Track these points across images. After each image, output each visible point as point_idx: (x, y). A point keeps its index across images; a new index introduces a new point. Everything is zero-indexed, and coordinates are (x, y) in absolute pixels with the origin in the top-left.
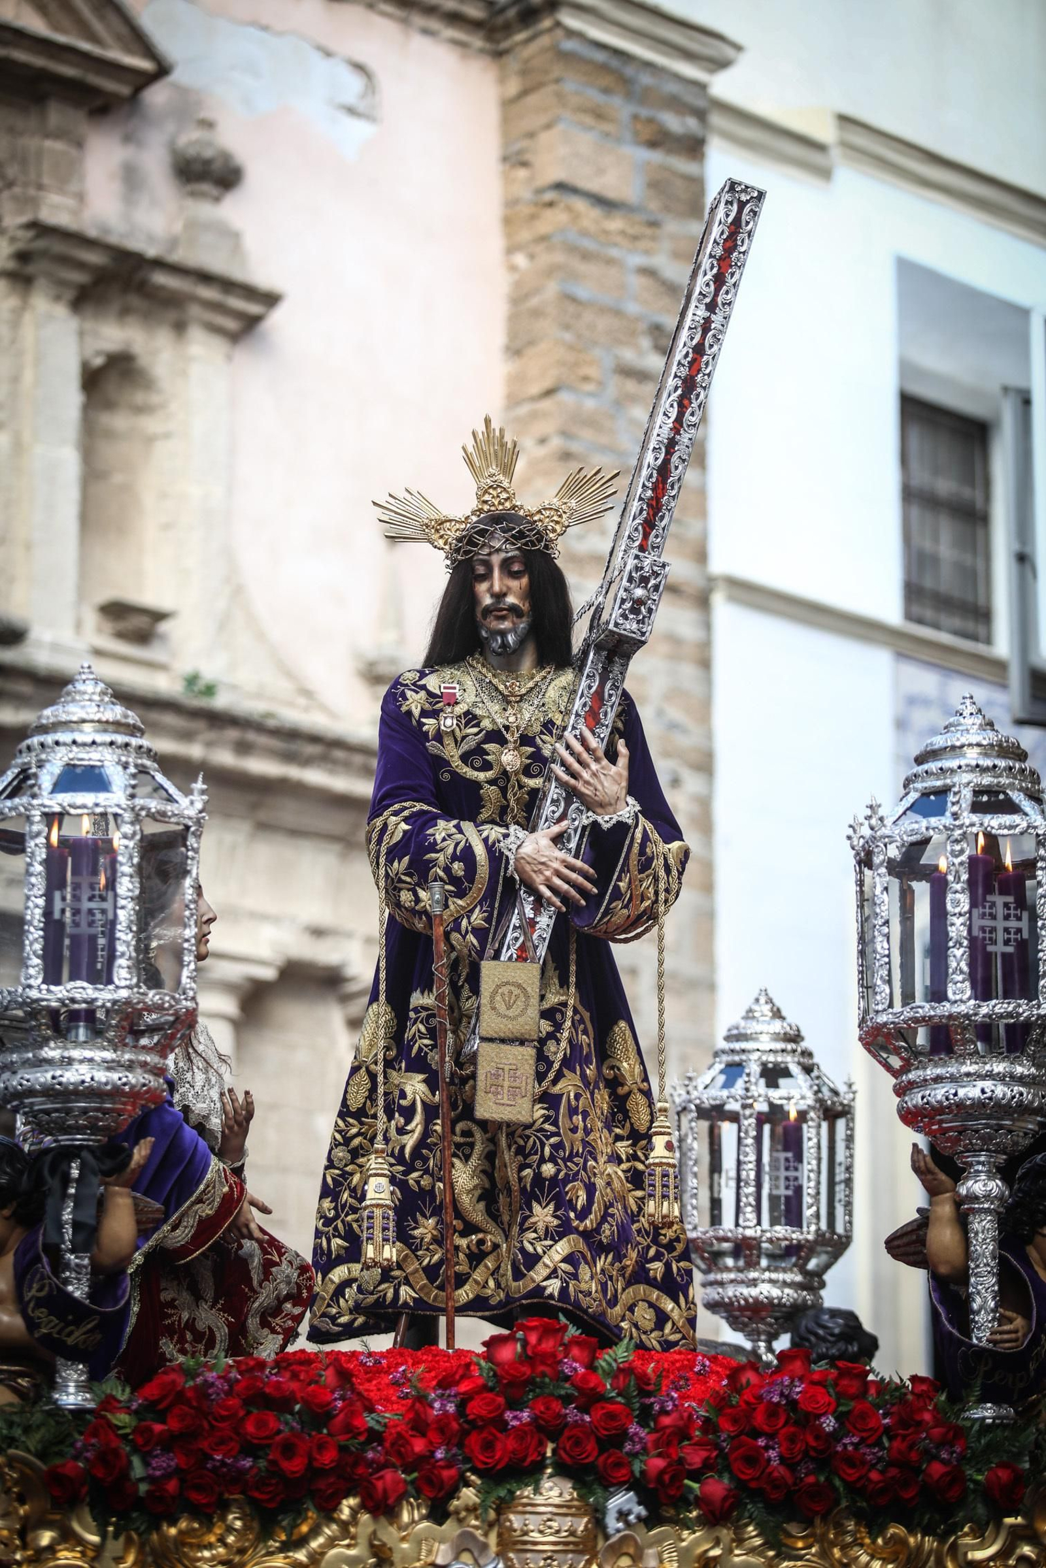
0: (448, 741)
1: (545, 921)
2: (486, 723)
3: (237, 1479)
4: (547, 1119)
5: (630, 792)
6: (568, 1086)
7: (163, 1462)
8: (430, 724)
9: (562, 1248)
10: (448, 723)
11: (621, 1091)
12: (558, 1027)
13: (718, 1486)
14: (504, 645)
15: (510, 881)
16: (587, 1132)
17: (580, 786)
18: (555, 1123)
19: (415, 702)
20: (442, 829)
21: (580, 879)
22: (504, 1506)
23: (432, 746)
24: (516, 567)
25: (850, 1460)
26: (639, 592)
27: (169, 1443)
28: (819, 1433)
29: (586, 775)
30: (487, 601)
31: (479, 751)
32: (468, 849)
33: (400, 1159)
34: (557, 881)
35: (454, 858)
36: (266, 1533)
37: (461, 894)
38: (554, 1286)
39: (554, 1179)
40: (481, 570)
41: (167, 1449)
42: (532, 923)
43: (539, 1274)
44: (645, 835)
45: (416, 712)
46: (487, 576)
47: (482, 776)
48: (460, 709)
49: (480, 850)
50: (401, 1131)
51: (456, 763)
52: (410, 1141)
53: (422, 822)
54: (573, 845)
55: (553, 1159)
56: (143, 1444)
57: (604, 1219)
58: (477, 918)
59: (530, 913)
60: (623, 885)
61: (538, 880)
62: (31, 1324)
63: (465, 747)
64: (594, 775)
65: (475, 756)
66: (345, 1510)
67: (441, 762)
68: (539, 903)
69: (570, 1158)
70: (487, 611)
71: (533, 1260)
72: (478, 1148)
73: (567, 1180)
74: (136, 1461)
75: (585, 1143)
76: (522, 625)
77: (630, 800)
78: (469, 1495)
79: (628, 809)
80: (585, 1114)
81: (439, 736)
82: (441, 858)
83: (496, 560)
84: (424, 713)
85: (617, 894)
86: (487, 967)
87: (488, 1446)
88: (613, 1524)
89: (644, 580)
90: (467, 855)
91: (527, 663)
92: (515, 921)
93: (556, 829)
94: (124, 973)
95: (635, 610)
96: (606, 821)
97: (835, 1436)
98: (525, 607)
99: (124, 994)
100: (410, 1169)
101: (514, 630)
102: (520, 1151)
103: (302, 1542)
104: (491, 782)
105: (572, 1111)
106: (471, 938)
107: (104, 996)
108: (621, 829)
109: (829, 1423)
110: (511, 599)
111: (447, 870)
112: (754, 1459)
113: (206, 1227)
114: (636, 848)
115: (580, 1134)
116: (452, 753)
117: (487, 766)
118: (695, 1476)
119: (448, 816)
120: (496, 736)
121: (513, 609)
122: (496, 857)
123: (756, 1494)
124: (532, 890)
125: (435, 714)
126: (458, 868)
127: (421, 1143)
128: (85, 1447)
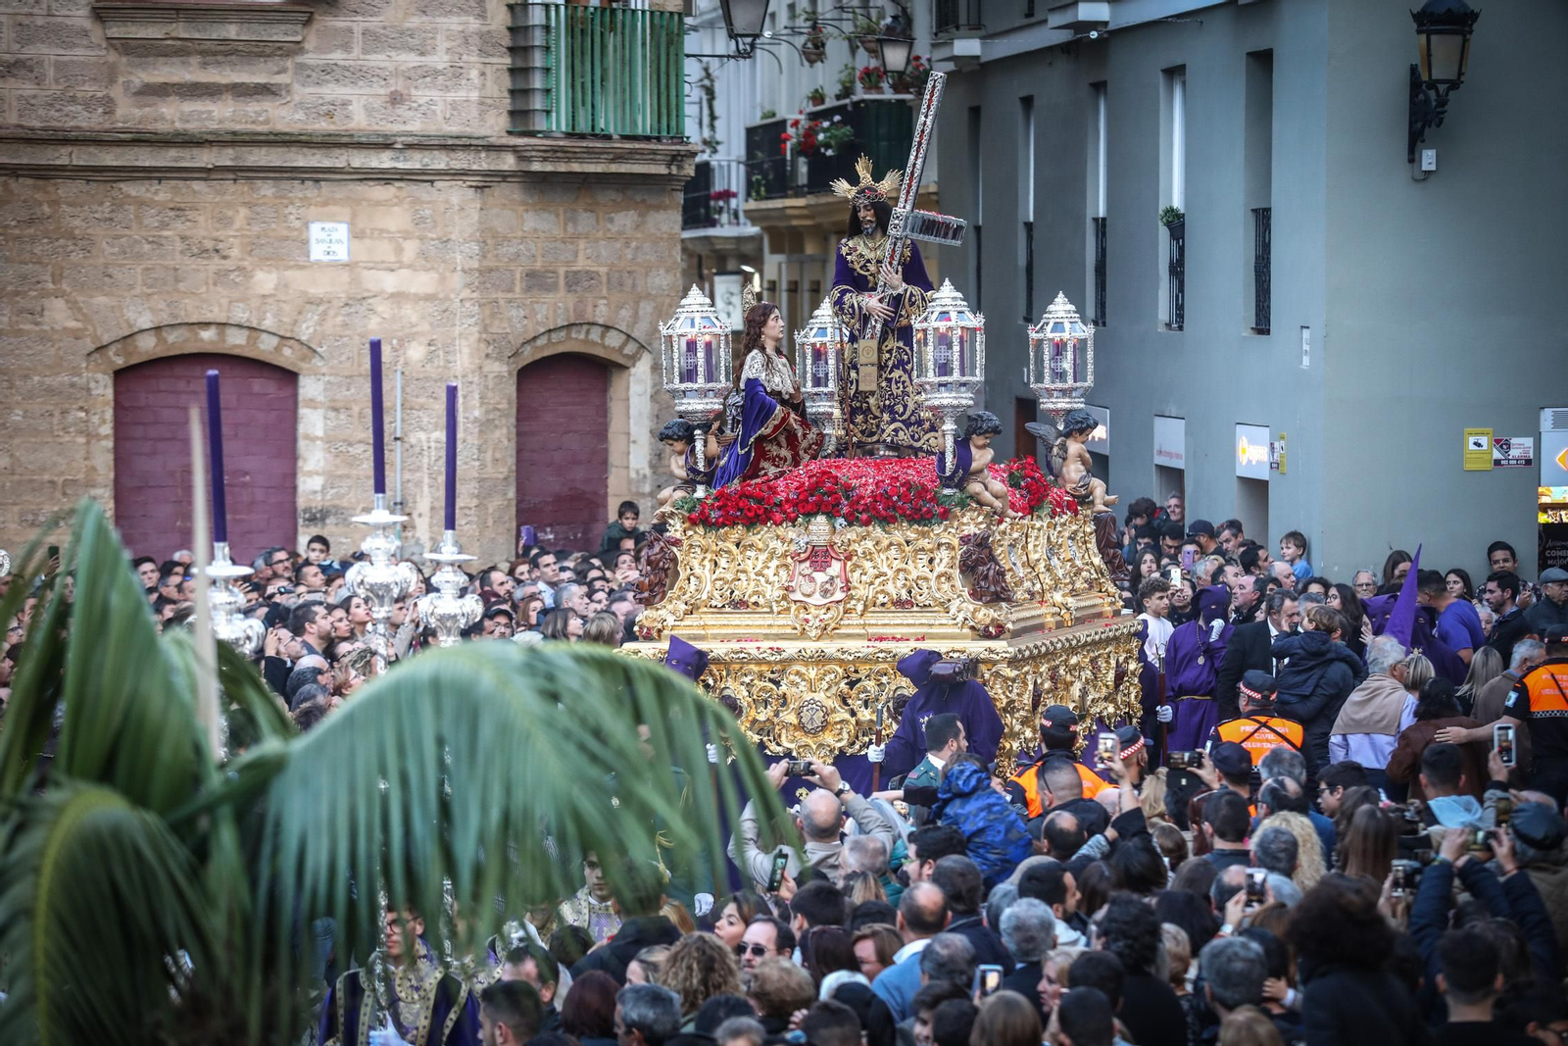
0: (855, 263)
1: (879, 326)
2: (866, 257)
5: (904, 282)
6: (896, 374)
7: (719, 513)
8: (849, 258)
9: (893, 427)
10: (855, 257)
13: (864, 516)
14: (867, 233)
15: (865, 314)
17: (887, 282)
19: (845, 250)
20: (847, 297)
21: (887, 313)
22: (808, 522)
23: (850, 265)
24: (868, 208)
27: (719, 508)
29: (888, 279)
30: (861, 219)
31: (865, 266)
32: (853, 304)
34: (880, 314)
35: (849, 307)
36: (748, 530)
37: (853, 318)
38: (889, 439)
39: (889, 405)
40: (857, 209)
41: (720, 510)
42: (875, 327)
43: (884, 435)
44: (911, 294)
45: (844, 254)
46: (860, 211)
47: (867, 274)
48: (858, 252)
49: (856, 305)
51: (858, 270)
53: (843, 294)
54: (886, 301)
55: (888, 399)
56: (714, 507)
58: (858, 325)
59: (874, 323)
60: (902, 313)
61: (873, 314)
62: (688, 475)
63: (860, 265)
64: (890, 279)
66: (768, 524)
67: (854, 270)
68: (876, 321)
70: (861, 222)
71: (883, 431)
73: (895, 405)
74: (712, 512)
75: (903, 392)
76: (873, 226)
77: (903, 284)
78: (800, 520)
79: (902, 289)
81: (852, 262)
82: (846, 307)
83: (862, 206)
84: (847, 254)
85: (901, 316)
86: (861, 342)
87: (804, 506)
88: (838, 527)
90: (852, 306)
91: (879, 236)
92: (869, 326)
93: (881, 296)
96: (895, 293)
98: (873, 220)
101: (870, 227)
103: (757, 533)
104: (870, 275)
106: (857, 332)
108: (900, 296)
109: (895, 498)
110: (868, 218)
112: (875, 509)
113: (776, 428)
114: (907, 300)
115: (901, 389)
117: (868, 270)
118: (860, 513)
119: (850, 289)
120: (869, 261)
121: (869, 221)
122: (860, 308)
123: (878, 517)
124: (873, 317)
125: (850, 254)
126: (850, 311)
128: (698, 508)
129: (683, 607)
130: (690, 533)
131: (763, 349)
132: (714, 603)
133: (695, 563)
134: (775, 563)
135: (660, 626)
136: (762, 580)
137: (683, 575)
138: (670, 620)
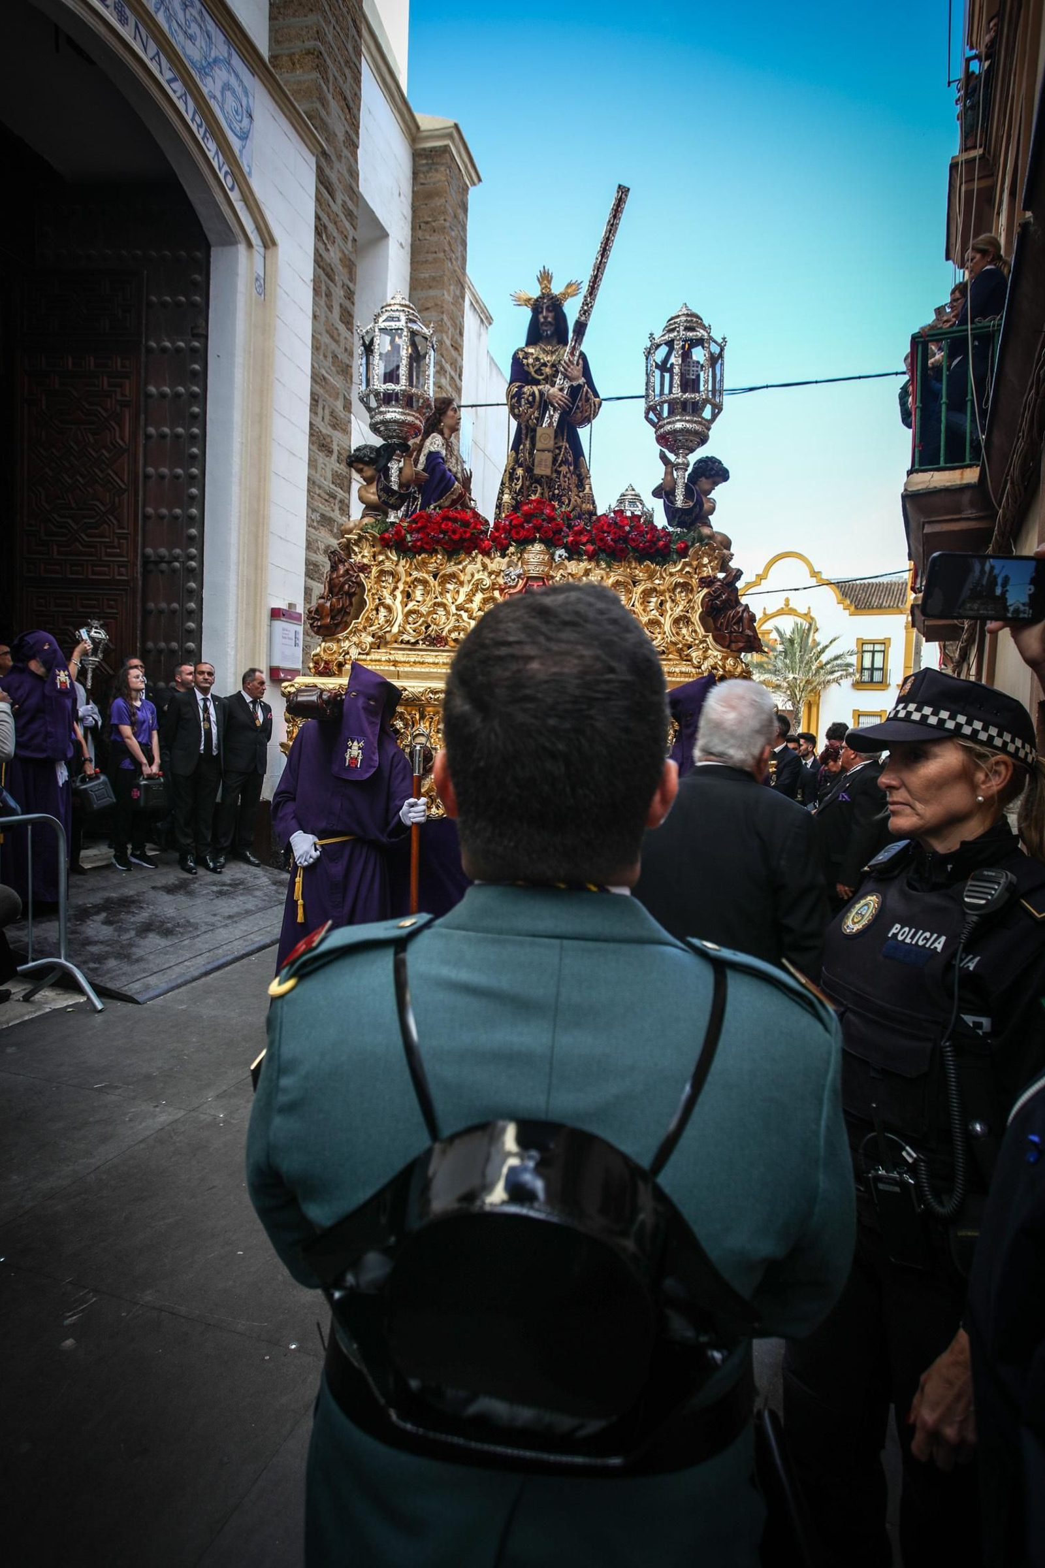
0: (531, 367)
1: (557, 416)
2: (542, 361)
3: (438, 542)
4: (557, 477)
5: (583, 376)
6: (564, 469)
7: (416, 536)
8: (525, 361)
10: (531, 361)
11: (581, 477)
12: (561, 451)
13: (590, 547)
14: (547, 334)
15: (545, 401)
16: (569, 484)
17: (568, 373)
18: (559, 479)
19: (521, 355)
20: (526, 389)
21: (567, 401)
22: (522, 552)
23: (526, 368)
24: (551, 309)
25: (633, 540)
26: (586, 308)
27: (418, 530)
28: (624, 531)
29: (569, 370)
30: (542, 320)
31: (539, 369)
32: (534, 393)
33: (515, 493)
34: (560, 402)
35: (530, 395)
36: (449, 560)
37: (531, 407)
39: (558, 494)
40: (540, 310)
41: (418, 532)
42: (553, 416)
44: (587, 390)
45: (521, 357)
46: (542, 312)
47: (540, 377)
48: (534, 356)
49: (537, 393)
50: (516, 484)
51: (533, 373)
52: (518, 487)
53: (520, 388)
54: (565, 392)
55: (558, 489)
56: (410, 531)
57: (573, 510)
58: (536, 414)
59: (552, 413)
60: (580, 404)
61: (554, 401)
62: (380, 497)
63: (535, 368)
64: (572, 369)
65: (539, 371)
66: (474, 554)
67: (528, 373)
68: (555, 410)
69: (564, 490)
70: (543, 323)
72: (539, 491)
73: (561, 496)
74: (408, 536)
75: (569, 487)
76: (553, 328)
77: (583, 378)
78: (512, 549)
79: (582, 381)
80: (569, 479)
81: (528, 365)
82: (526, 396)
83: (545, 306)
84: (523, 358)
85: (578, 407)
86: (539, 429)
87: (518, 533)
88: (557, 558)
89: (587, 304)
90: (533, 394)
91: (555, 342)
92: (547, 415)
93: (560, 387)
94: (404, 381)
95: (584, 314)
96: (575, 384)
97: (629, 532)
98: (553, 322)
99: (404, 387)
100: (518, 495)
101: (550, 330)
102: (549, 488)
103: (460, 563)
104: (543, 379)
105: (565, 477)
106: (535, 421)
107: (397, 388)
108: (580, 386)
109: (627, 528)
110: (549, 319)
111: (527, 400)
112: (602, 540)
114: (584, 394)
115: (567, 483)
116: (532, 370)
117: (542, 374)
118: (584, 545)
119: (528, 385)
120: (545, 365)
121: (550, 323)
122: (542, 395)
123: (604, 551)
124: (553, 405)
125: (527, 358)
126: (530, 398)
127: (522, 488)
128: (392, 530)
129: (370, 639)
130: (381, 558)
131: (441, 433)
132: (406, 637)
133: (386, 593)
134: (479, 597)
135: (341, 659)
136: (465, 615)
137: (370, 605)
138: (354, 653)
